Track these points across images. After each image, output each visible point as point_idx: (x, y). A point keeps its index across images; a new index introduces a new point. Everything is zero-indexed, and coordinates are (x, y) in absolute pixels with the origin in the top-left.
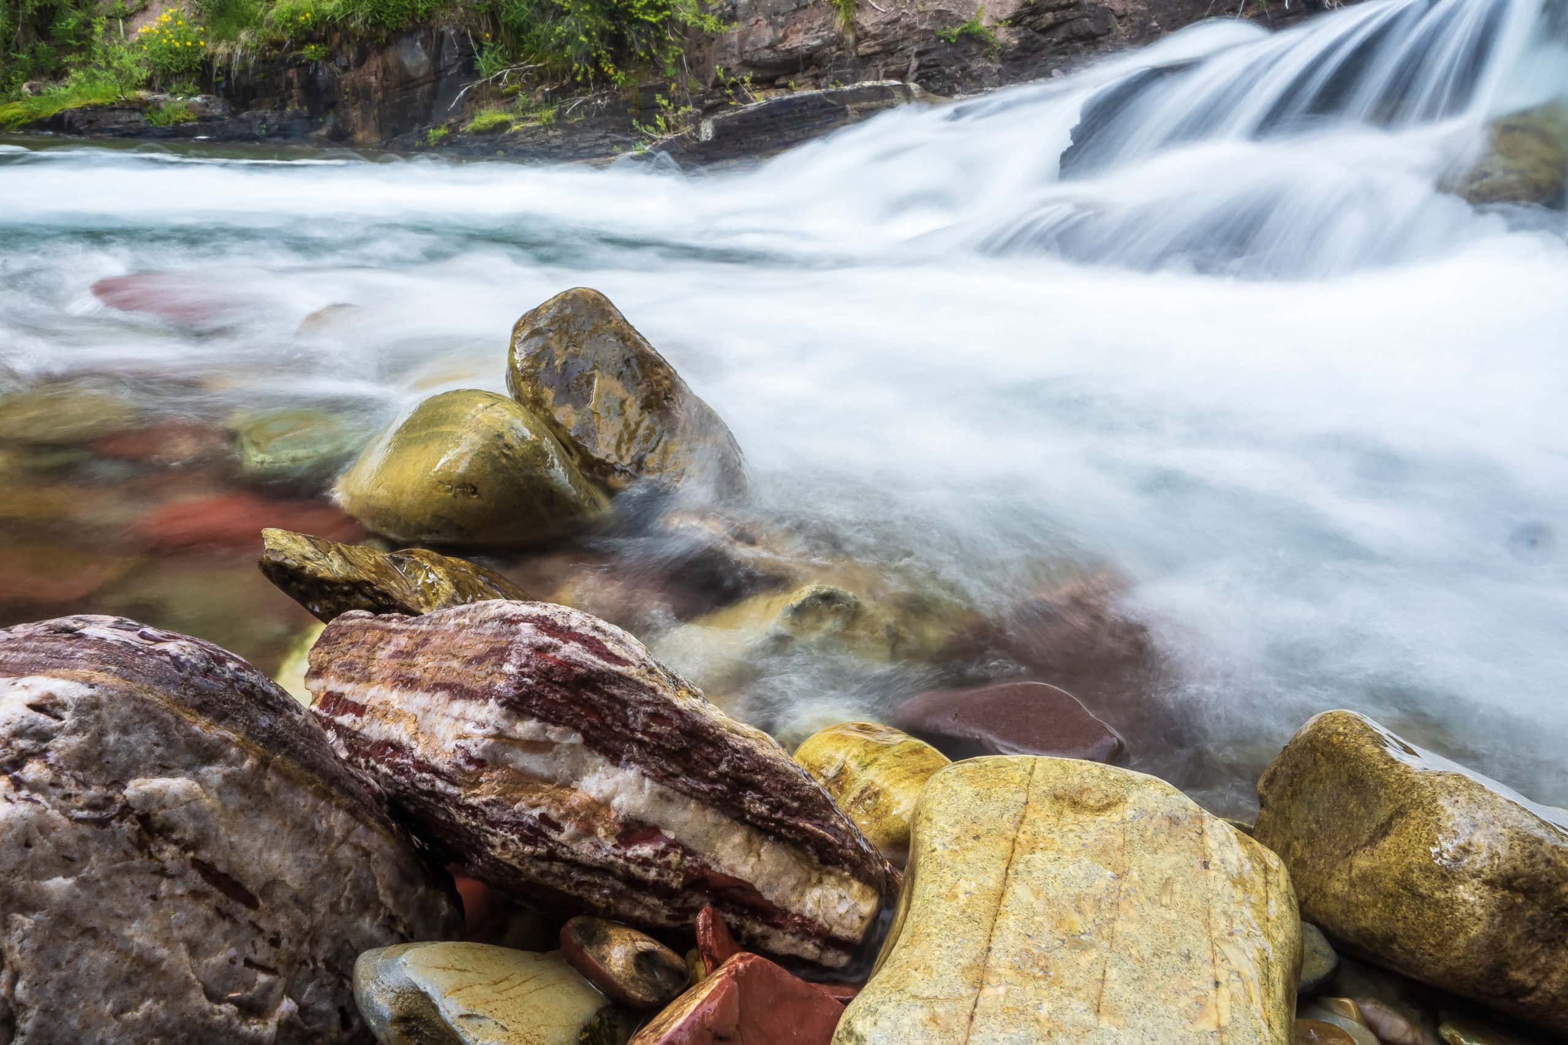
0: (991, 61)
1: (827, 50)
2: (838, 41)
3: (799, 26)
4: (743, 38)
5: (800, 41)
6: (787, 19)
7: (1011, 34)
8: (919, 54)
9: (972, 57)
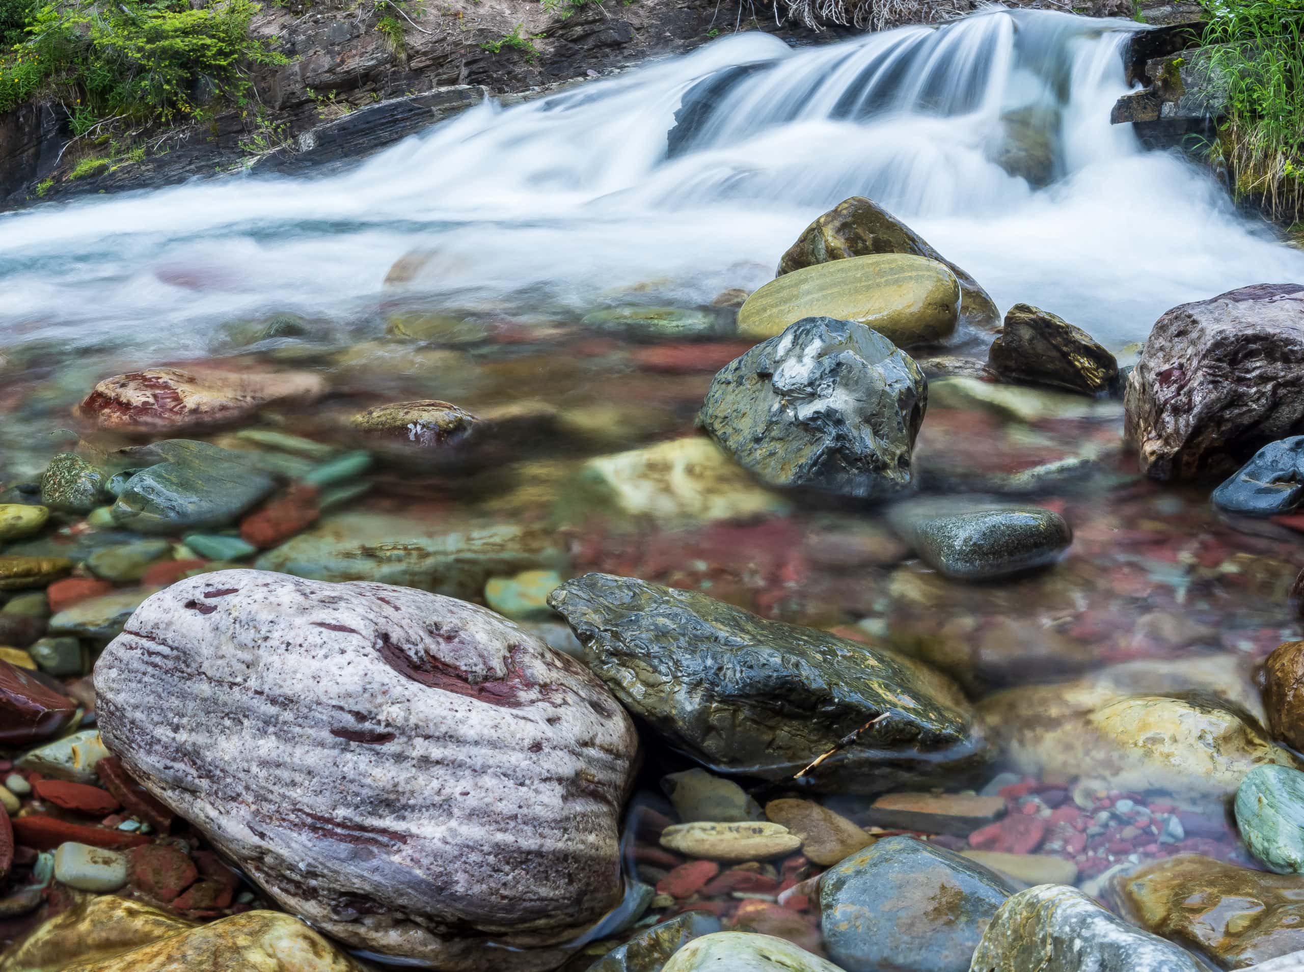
0: (532, 65)
1: (382, 68)
2: (393, 60)
3: (354, 52)
4: (304, 67)
5: (356, 63)
6: (343, 47)
7: (546, 44)
8: (467, 64)
9: (515, 64)
